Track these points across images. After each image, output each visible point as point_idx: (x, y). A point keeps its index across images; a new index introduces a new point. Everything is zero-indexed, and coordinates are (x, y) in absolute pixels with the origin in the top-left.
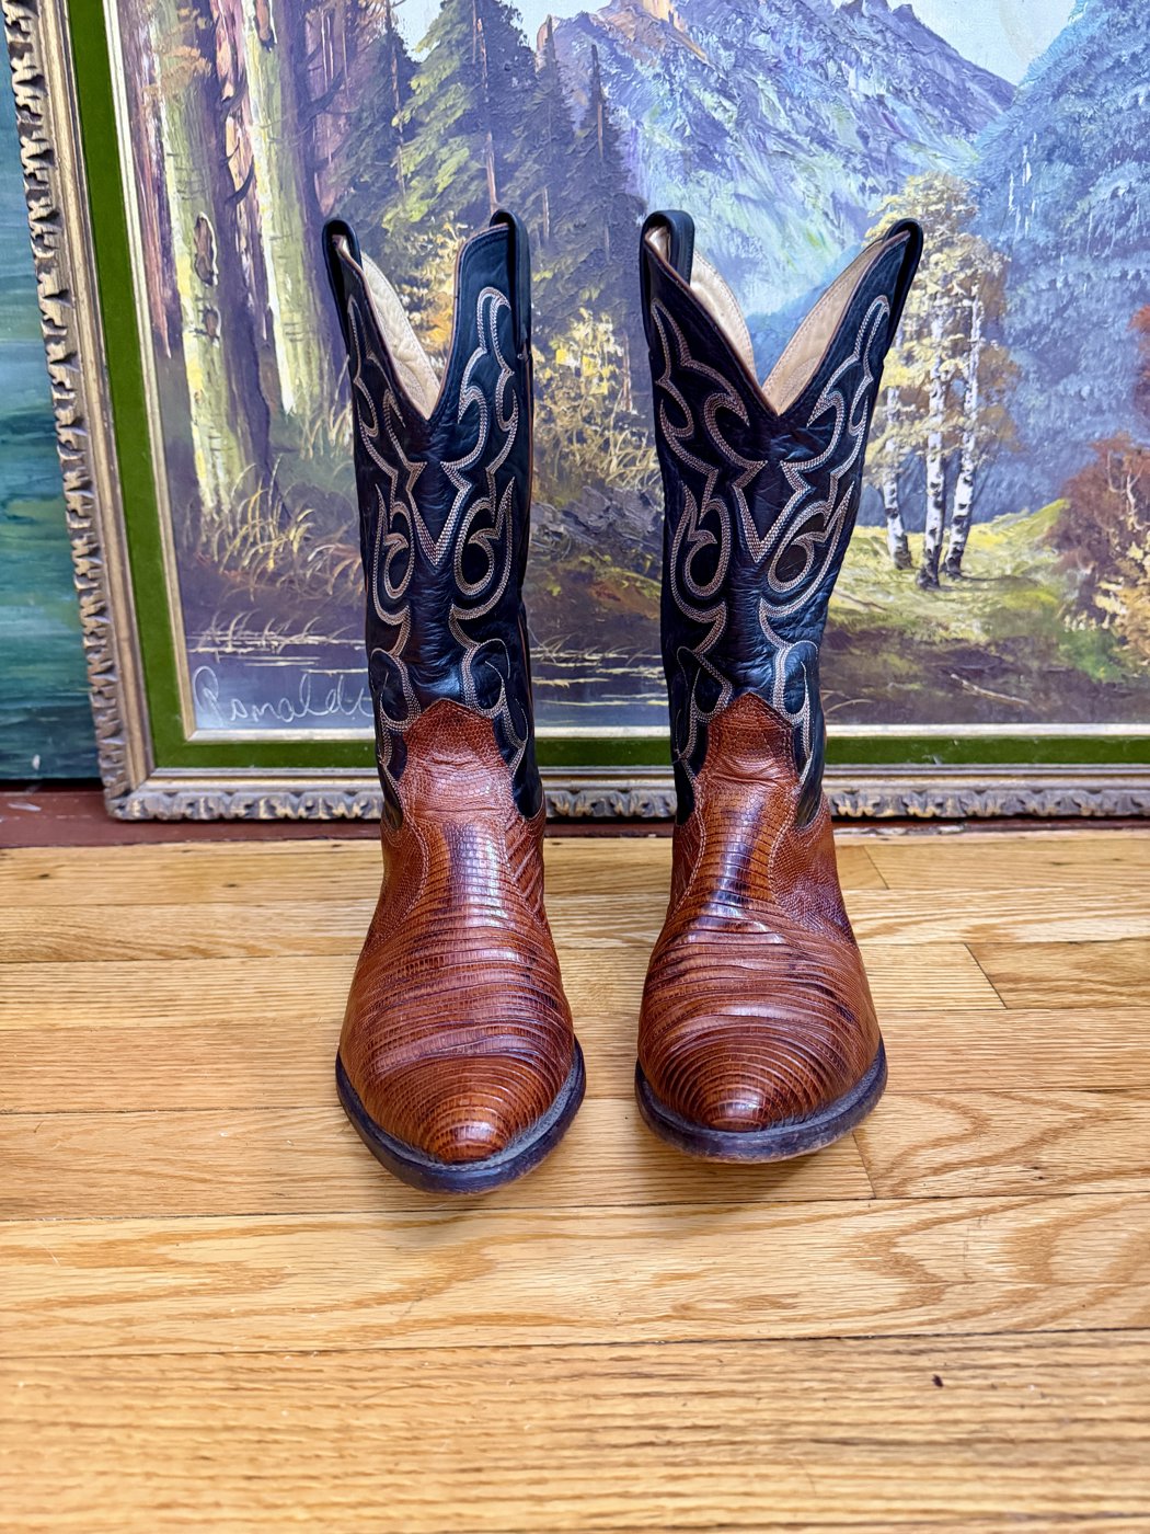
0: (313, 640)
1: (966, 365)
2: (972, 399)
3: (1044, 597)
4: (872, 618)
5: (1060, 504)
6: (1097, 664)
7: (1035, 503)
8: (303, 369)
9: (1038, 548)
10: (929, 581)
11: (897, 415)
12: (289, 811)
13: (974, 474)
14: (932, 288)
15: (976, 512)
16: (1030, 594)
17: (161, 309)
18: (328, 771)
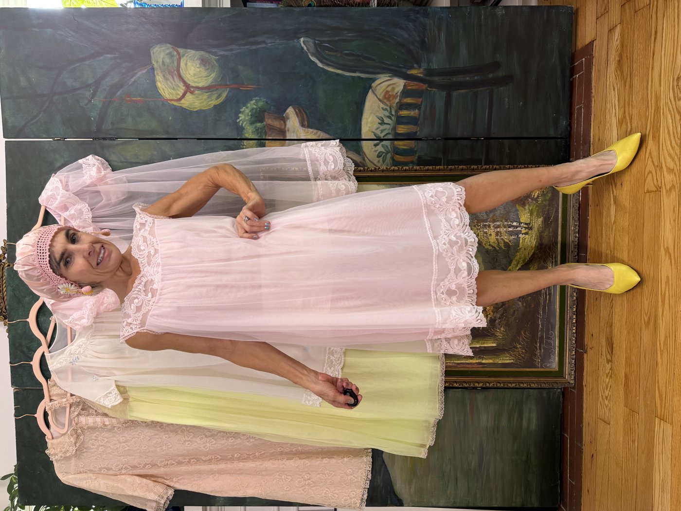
0: (538, 345)
1: (492, 225)
2: (498, 223)
3: (534, 207)
4: (537, 238)
5: (517, 206)
6: (548, 196)
7: (517, 210)
8: (489, 342)
9: (525, 209)
10: (531, 229)
11: (500, 236)
12: (574, 352)
13: (511, 222)
14: (479, 232)
15: (518, 221)
16: (534, 209)
17: (478, 366)
18: (565, 344)
